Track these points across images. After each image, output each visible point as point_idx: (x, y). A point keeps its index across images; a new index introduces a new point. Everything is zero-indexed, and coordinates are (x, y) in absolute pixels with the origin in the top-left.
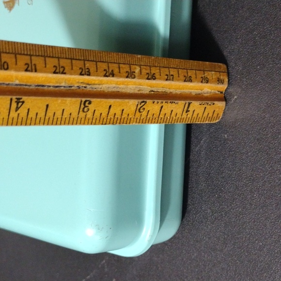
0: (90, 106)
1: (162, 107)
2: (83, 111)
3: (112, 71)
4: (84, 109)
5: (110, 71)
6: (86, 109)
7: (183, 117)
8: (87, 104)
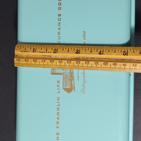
0: (76, 52)
1: (46, 51)
2: (78, 50)
3: (68, 63)
4: (78, 51)
5: (69, 63)
6: (77, 51)
7: (36, 47)
8: (77, 52)
